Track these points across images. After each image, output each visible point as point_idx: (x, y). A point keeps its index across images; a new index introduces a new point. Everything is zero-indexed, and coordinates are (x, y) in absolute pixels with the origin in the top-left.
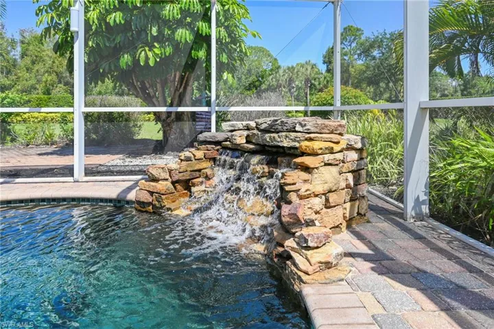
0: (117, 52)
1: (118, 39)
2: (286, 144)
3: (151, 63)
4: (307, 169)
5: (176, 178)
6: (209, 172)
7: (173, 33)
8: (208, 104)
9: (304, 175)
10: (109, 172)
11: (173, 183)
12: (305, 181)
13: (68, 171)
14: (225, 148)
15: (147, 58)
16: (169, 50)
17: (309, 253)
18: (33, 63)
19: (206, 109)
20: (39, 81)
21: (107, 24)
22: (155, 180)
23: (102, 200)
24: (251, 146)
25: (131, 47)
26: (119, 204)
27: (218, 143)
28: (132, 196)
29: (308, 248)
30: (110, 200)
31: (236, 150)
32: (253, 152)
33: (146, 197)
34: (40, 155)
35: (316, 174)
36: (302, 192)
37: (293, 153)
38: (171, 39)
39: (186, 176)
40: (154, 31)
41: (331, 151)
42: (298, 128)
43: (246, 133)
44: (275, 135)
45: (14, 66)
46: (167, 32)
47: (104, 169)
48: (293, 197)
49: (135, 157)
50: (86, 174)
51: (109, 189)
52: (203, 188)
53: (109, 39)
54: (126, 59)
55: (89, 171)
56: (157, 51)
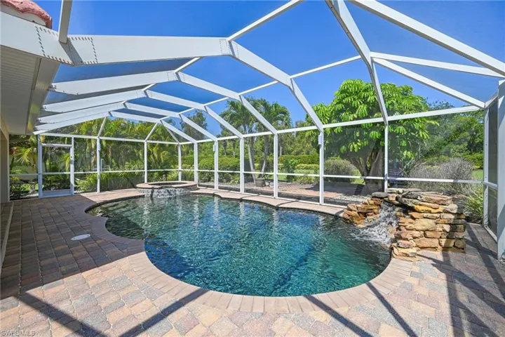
0: (339, 145)
1: (340, 139)
2: (410, 205)
3: (356, 150)
4: (414, 219)
5: (360, 211)
6: (376, 211)
7: (369, 133)
8: (383, 176)
9: (411, 220)
10: (334, 202)
11: (358, 213)
12: (410, 223)
13: (317, 199)
14: (385, 201)
15: (354, 148)
16: (366, 143)
17: (400, 249)
18: (301, 138)
19: (382, 178)
20: (304, 147)
21: (335, 133)
22: (351, 210)
23: (330, 214)
24: (397, 202)
25: (346, 143)
26: (336, 217)
27: (382, 198)
28: (341, 215)
29: (400, 247)
30: (333, 215)
31: (390, 203)
32: (397, 206)
33: (346, 216)
34: (306, 189)
35: (417, 221)
36: (407, 227)
37: (412, 209)
38: (367, 137)
39: (365, 211)
40: (358, 134)
41: (430, 212)
42: (419, 198)
43: (396, 195)
44: (406, 199)
45: (293, 140)
46: (365, 133)
47: (332, 200)
48: (402, 228)
49: (348, 196)
50: (325, 202)
51: (332, 210)
52: (372, 217)
53: (335, 139)
54: (343, 148)
55: (326, 201)
56: (359, 144)
